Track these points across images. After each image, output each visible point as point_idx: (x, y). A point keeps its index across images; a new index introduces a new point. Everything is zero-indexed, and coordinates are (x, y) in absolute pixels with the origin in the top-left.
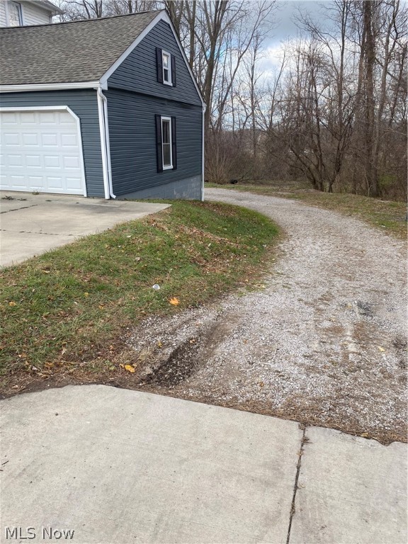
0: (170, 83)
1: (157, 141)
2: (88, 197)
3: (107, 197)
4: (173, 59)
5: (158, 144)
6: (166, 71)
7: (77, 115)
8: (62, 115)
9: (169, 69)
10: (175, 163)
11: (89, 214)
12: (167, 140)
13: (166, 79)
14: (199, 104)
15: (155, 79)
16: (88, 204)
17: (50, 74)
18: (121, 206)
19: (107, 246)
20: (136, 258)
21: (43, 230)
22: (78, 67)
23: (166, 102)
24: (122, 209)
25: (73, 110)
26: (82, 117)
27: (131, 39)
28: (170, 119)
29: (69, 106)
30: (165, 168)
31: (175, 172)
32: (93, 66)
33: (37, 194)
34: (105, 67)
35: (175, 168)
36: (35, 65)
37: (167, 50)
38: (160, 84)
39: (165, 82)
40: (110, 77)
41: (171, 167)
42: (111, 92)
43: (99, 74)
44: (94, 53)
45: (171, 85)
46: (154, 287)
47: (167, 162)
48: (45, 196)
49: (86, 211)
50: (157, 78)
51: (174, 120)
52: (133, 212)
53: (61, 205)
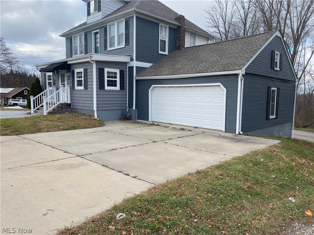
0: (278, 69)
1: (267, 102)
2: (225, 132)
3: (237, 133)
4: (281, 55)
5: (268, 103)
6: (276, 62)
7: (225, 88)
8: (216, 87)
9: (278, 61)
10: (277, 115)
11: (230, 143)
12: (273, 101)
13: (276, 67)
14: (294, 80)
15: (270, 67)
16: (226, 136)
17: (213, 68)
18: (247, 139)
19: (251, 165)
20: (272, 176)
21: (208, 150)
22: (228, 63)
23: (275, 80)
24: (248, 141)
25: (223, 85)
26: (228, 88)
27: (259, 47)
28: (276, 89)
29: (221, 83)
30: (271, 117)
31: (276, 120)
32: (237, 63)
33: (197, 128)
34: (244, 62)
35: (277, 118)
36: (204, 63)
37: (278, 51)
38: (273, 70)
39: (275, 69)
40: (247, 68)
41: (275, 117)
42: (247, 75)
43: (241, 66)
44: (237, 56)
45: (279, 70)
46: (290, 198)
47: (272, 114)
48: (201, 129)
49: (228, 140)
50: (271, 66)
51: (278, 89)
52: (257, 143)
53: (211, 135)
